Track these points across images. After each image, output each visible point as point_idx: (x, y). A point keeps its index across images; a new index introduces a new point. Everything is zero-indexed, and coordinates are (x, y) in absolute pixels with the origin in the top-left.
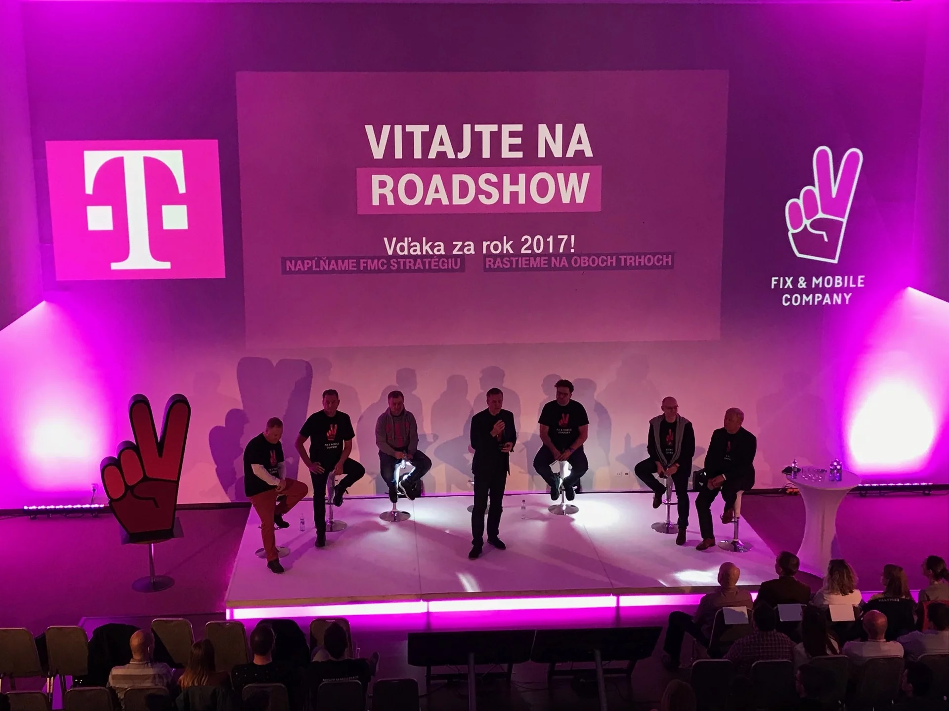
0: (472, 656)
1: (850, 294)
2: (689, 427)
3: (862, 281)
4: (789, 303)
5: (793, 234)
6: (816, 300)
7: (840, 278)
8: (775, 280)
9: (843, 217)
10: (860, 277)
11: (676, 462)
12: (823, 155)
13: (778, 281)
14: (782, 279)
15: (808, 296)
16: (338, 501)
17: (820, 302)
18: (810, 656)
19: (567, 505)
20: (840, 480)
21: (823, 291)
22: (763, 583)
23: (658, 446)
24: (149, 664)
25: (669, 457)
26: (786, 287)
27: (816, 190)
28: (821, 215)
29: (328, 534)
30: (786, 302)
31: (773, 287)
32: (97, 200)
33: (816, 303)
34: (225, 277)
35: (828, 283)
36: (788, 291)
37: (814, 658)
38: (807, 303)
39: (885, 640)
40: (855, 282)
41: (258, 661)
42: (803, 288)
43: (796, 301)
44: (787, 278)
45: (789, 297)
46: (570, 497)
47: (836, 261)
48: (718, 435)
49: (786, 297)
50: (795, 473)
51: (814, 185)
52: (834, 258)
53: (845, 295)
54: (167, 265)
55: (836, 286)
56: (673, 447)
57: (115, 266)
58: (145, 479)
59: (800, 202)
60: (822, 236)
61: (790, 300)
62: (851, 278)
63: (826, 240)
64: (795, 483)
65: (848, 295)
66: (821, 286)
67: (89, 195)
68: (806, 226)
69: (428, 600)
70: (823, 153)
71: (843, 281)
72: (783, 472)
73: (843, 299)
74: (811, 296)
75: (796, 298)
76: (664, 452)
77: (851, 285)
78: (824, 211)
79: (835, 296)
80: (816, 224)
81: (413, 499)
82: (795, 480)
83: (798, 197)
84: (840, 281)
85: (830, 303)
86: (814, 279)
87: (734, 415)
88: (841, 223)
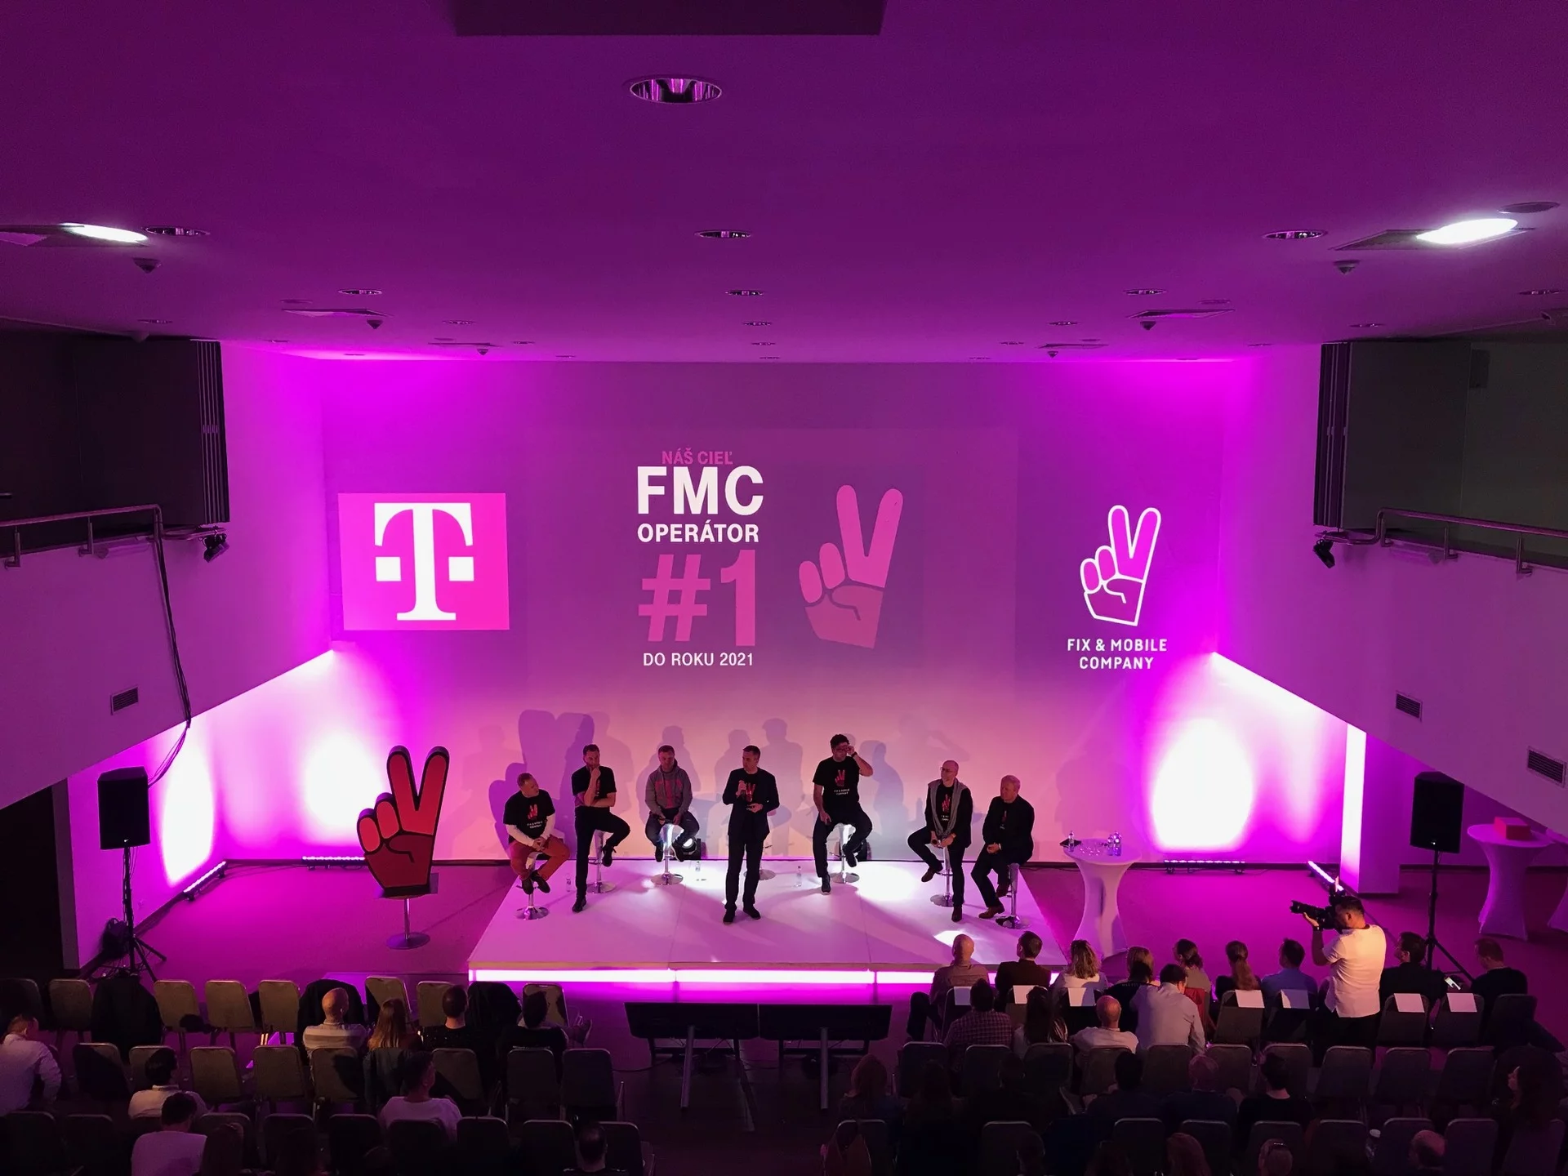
0: (691, 1029)
1: (1152, 659)
2: (966, 793)
3: (1164, 645)
4: (1086, 666)
5: (1089, 595)
6: (1116, 663)
7: (1141, 641)
8: (1071, 642)
9: (1142, 578)
10: (1162, 641)
11: (953, 831)
12: (1118, 515)
13: (1075, 643)
14: (1078, 641)
15: (1106, 659)
16: (608, 861)
17: (1120, 666)
18: (1029, 1042)
19: (847, 873)
20: (1119, 855)
21: (1123, 654)
22: (1002, 964)
23: (934, 810)
24: (343, 1026)
25: (945, 825)
26: (1083, 649)
27: (1112, 550)
28: (1118, 576)
29: (588, 896)
30: (1084, 665)
31: (1069, 649)
32: (386, 551)
33: (1115, 667)
34: (508, 629)
35: (1128, 644)
36: (1085, 653)
37: (1033, 1045)
38: (1106, 666)
39: (1119, 1029)
40: (1157, 645)
41: (450, 1024)
42: (1101, 651)
43: (1094, 664)
44: (1084, 640)
45: (1086, 659)
46: (852, 864)
47: (1135, 624)
48: (997, 803)
49: (1084, 660)
50: (1071, 845)
51: (1110, 545)
52: (1133, 620)
53: (1147, 659)
54: (452, 616)
55: (1137, 649)
56: (949, 814)
57: (401, 617)
58: (401, 832)
59: (1096, 562)
60: (1120, 597)
61: (1088, 663)
62: (1153, 641)
63: (1124, 601)
64: (1072, 857)
65: (1149, 658)
66: (1120, 649)
67: (378, 547)
68: (1102, 586)
69: (676, 969)
70: (1119, 512)
71: (1144, 644)
72: (1062, 844)
73: (1145, 664)
74: (1110, 660)
75: (1094, 661)
76: (940, 818)
77: (1153, 649)
78: (1121, 572)
79: (1136, 660)
80: (1113, 585)
81: (682, 861)
82: (1072, 854)
83: (1094, 558)
84: (1141, 645)
85: (1130, 667)
86: (1113, 642)
87: (1009, 782)
88: (1140, 584)
